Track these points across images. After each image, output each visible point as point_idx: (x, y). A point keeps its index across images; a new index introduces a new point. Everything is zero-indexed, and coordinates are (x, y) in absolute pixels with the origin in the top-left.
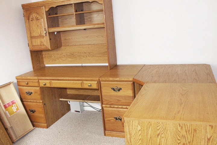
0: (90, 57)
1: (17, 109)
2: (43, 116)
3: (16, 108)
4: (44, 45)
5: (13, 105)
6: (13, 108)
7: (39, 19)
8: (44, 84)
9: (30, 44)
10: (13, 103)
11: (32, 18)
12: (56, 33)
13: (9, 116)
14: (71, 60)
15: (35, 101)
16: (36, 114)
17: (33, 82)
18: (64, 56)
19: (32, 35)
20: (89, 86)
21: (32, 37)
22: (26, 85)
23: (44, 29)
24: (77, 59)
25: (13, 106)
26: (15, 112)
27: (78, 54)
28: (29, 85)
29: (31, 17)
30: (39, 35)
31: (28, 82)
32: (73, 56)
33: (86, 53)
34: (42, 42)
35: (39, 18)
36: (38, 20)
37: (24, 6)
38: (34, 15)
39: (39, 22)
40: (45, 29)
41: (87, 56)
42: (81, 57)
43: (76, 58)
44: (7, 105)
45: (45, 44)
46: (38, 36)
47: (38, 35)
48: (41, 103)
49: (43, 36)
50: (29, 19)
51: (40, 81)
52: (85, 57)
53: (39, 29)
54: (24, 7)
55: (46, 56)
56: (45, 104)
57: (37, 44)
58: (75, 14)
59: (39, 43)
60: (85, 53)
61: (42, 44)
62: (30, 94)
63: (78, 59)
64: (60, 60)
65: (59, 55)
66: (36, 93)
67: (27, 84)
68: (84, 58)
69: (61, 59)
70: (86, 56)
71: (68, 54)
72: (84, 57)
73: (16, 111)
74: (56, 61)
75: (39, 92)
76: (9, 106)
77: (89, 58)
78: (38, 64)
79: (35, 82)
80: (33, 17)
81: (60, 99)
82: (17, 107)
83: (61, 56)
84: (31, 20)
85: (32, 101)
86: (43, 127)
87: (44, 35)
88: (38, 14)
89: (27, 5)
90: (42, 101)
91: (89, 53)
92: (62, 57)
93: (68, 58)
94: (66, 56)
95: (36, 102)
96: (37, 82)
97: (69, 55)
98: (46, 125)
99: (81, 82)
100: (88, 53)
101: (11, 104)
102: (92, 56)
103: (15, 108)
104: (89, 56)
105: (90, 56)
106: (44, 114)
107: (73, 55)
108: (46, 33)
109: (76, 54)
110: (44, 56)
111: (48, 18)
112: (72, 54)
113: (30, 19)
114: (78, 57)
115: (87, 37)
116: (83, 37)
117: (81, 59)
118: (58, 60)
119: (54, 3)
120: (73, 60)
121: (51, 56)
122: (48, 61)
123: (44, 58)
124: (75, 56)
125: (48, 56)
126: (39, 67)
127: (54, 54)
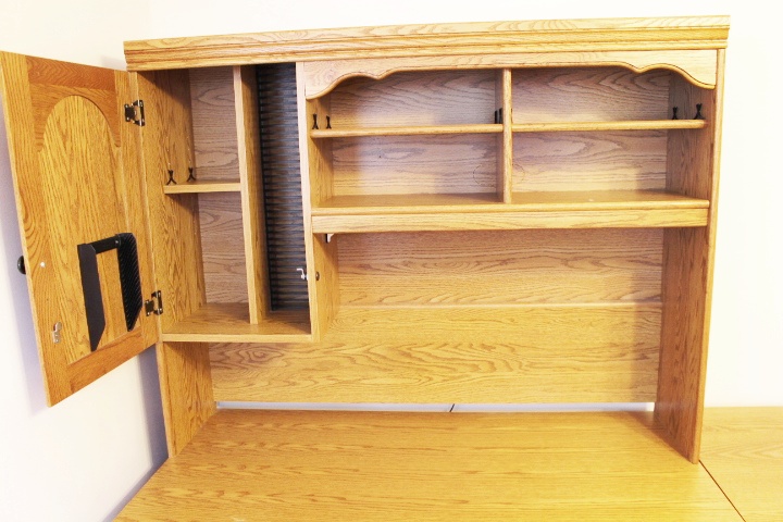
0: (511, 370)
14: (391, 381)
18: (351, 359)
24: (430, 379)
27: (438, 353)
32: (408, 360)
33: (490, 348)
37: (141, 52)
41: (498, 364)
42: (454, 370)
43: (426, 374)
52: (484, 367)
54: (137, 58)
55: (228, 354)
60: (483, 346)
63: (436, 378)
64: (323, 382)
65: (315, 354)
68: (475, 375)
69: (329, 378)
70: (492, 364)
71: (378, 350)
72: (476, 368)
74: (294, 384)
77: (508, 375)
83: (329, 358)
89: (168, 50)
91: (513, 350)
92: (337, 365)
93: (377, 374)
94: (360, 360)
97: (384, 357)
100: (504, 350)
102: (525, 363)
104: (507, 365)
105: (514, 365)
107: (409, 356)
109: (426, 349)
110: (213, 356)
112: (404, 349)
114: (435, 369)
115: (504, 262)
116: (479, 259)
117: (459, 377)
118: (309, 383)
119: (378, 54)
120: (406, 381)
121: (264, 356)
122: (241, 384)
123: (215, 367)
124: (417, 362)
125: (243, 358)
126: (194, 424)
127: (283, 346)
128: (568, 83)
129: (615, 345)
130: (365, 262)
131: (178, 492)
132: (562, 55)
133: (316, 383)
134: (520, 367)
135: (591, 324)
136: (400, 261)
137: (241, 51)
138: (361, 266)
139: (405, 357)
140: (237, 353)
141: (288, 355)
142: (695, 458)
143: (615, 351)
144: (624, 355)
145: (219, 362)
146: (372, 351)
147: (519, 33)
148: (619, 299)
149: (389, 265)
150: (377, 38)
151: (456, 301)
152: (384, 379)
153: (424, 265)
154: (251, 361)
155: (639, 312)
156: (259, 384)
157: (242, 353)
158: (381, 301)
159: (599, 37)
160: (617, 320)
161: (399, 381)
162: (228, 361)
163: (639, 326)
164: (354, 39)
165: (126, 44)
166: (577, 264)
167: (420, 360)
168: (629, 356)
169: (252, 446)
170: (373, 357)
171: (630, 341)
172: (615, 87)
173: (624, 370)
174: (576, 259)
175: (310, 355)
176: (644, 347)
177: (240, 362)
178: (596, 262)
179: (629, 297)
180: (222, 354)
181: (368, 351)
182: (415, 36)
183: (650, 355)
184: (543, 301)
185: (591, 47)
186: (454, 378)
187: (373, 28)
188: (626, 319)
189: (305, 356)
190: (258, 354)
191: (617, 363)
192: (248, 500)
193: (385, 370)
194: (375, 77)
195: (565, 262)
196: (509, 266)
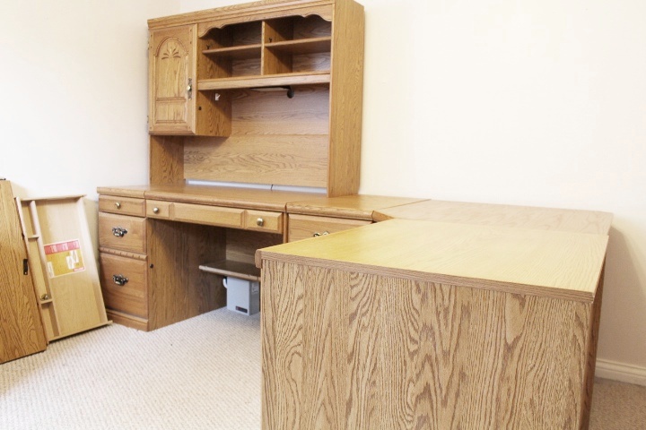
1: (77, 264)
2: (142, 296)
3: (77, 261)
4: (181, 121)
5: (71, 252)
6: (68, 258)
7: (179, 55)
8: (156, 209)
9: (151, 118)
10: (72, 246)
12: (216, 98)
13: (53, 276)
14: (246, 171)
15: (130, 254)
16: (127, 289)
17: (131, 203)
18: (232, 160)
19: (160, 96)
20: (259, 223)
21: (158, 100)
22: (116, 210)
23: (187, 81)
24: (261, 171)
25: (69, 254)
26: (70, 271)
27: (264, 158)
28: (124, 210)
29: (163, 51)
30: (176, 95)
31: (122, 202)
32: (253, 161)
33: (284, 156)
34: (178, 114)
35: (181, 52)
36: (178, 59)
37: (152, 23)
38: (170, 46)
39: (179, 64)
40: (190, 80)
41: (287, 165)
42: (270, 167)
43: (259, 169)
44: (55, 249)
45: (185, 119)
46: (170, 99)
47: (173, 95)
48: (142, 260)
49: (183, 98)
50: (157, 56)
51: (148, 201)
52: (281, 165)
53: (177, 81)
54: (152, 25)
56: (152, 266)
57: (167, 119)
58: (266, 47)
59: (172, 114)
60: (281, 155)
61: (179, 118)
62: (122, 235)
63: (263, 171)
64: (222, 171)
65: (220, 157)
66: (135, 232)
67: (119, 207)
69: (224, 169)
70: (284, 164)
71: (242, 156)
72: (278, 166)
73: (73, 267)
74: (211, 172)
75: (141, 231)
76: (59, 252)
77: (291, 170)
78: (165, 171)
79: (136, 204)
80: (167, 50)
81: (201, 267)
82: (80, 259)
83: (225, 159)
84: (164, 58)
85: (124, 253)
86: (138, 327)
87: (186, 97)
88: (180, 43)
90: (144, 257)
91: (293, 158)
92: (227, 163)
93: (241, 167)
94: (236, 161)
95: (132, 257)
96: (142, 204)
97: (244, 160)
98: (146, 321)
99: (242, 211)
100: (290, 158)
101: (67, 248)
102: (298, 164)
103: (73, 262)
104: (291, 165)
105: (293, 165)
106: (146, 293)
107: (252, 159)
108: (191, 90)
109: (260, 156)
110: (185, 157)
111: (201, 56)
112: (252, 156)
113: (161, 55)
114: (263, 166)
115: (293, 115)
116: (283, 114)
117: (272, 171)
118: (217, 171)
119: (219, 18)
121: (202, 158)
122: (193, 171)
123: (185, 163)
124: (256, 163)
125: (195, 158)
127: (209, 153)
133: (219, 171)
134: (296, 167)
138: (242, 118)
145: (187, 159)
146: (240, 156)
150: (218, 12)
152: (244, 171)
154: (198, 160)
156: (200, 171)
157: (195, 156)
161: (249, 171)
162: (190, 160)
167: (258, 161)
170: (240, 159)
177: (194, 160)
180: (188, 156)
187: (216, 8)
190: (200, 157)
193: (245, 166)
194: (219, 28)
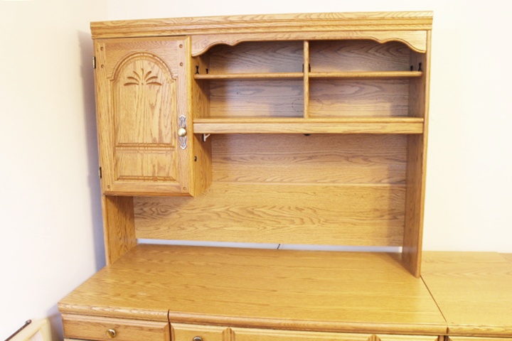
0: (314, 223)
4: (167, 179)
7: (158, 81)
11: (133, 75)
12: (205, 137)
14: (242, 229)
17: (141, 328)
18: (218, 214)
19: (121, 139)
21: (119, 146)
24: (265, 228)
27: (270, 212)
30: (154, 140)
32: (251, 216)
33: (301, 210)
34: (161, 168)
35: (163, 77)
36: (157, 87)
37: (100, 28)
38: (140, 67)
39: (160, 95)
41: (306, 219)
42: (279, 223)
43: (263, 225)
46: (146, 146)
47: (149, 140)
50: (114, 79)
51: (175, 326)
52: (297, 221)
53: (156, 119)
54: (98, 31)
55: (145, 209)
57: (139, 174)
59: (150, 168)
60: (297, 208)
61: (163, 174)
63: (269, 228)
64: (201, 228)
65: (197, 211)
68: (292, 226)
69: (204, 225)
70: (302, 219)
71: (234, 209)
72: (292, 222)
74: (183, 229)
77: (312, 227)
80: (135, 73)
83: (205, 214)
84: (127, 84)
89: (115, 27)
91: (315, 211)
92: (209, 218)
93: (233, 224)
94: (223, 215)
96: (163, 329)
97: (238, 214)
100: (310, 211)
102: (322, 220)
104: (312, 221)
105: (315, 220)
107: (253, 213)
108: (185, 134)
109: (262, 210)
110: (136, 210)
112: (249, 209)
113: (123, 79)
114: (268, 222)
115: (310, 158)
116: (295, 156)
117: (282, 227)
118: (192, 228)
119: (232, 31)
120: (251, 229)
121: (166, 211)
122: (152, 228)
123: (137, 217)
124: (257, 217)
125: (154, 212)
126: (122, 249)
127: (178, 205)
128: (349, 52)
129: (377, 210)
130: (228, 156)
131: (110, 281)
132: (337, 33)
133: (197, 228)
134: (319, 222)
135: (362, 197)
136: (247, 156)
137: (156, 29)
138: (225, 159)
139: (249, 214)
140: (151, 209)
141: (181, 211)
142: (418, 275)
143: (378, 214)
144: (383, 216)
145: (140, 214)
146: (231, 210)
147: (312, 20)
148: (380, 182)
149: (242, 158)
150: (231, 22)
151: (281, 181)
152: (237, 227)
153: (262, 159)
154: (158, 214)
155: (392, 190)
156: (163, 228)
157: (153, 209)
158: (236, 180)
159: (358, 23)
160: (378, 194)
161: (246, 229)
162: (145, 214)
163: (392, 199)
164: (219, 23)
165: (92, 23)
166: (354, 160)
167: (259, 216)
168: (386, 217)
169: (155, 261)
170: (231, 214)
171: (386, 208)
172: (378, 54)
173: (383, 226)
174: (353, 157)
175: (194, 211)
176: (396, 211)
177: (152, 215)
178: (366, 159)
179: (386, 181)
180: (142, 209)
181: (228, 210)
182: (252, 21)
183: (398, 217)
184: (334, 182)
185: (353, 28)
186: (279, 228)
187: (229, 17)
188: (383, 194)
189: (190, 212)
190: (162, 210)
191: (378, 221)
192: (149, 286)
193: (238, 221)
194: (231, 44)
195: (347, 159)
196: (314, 160)
